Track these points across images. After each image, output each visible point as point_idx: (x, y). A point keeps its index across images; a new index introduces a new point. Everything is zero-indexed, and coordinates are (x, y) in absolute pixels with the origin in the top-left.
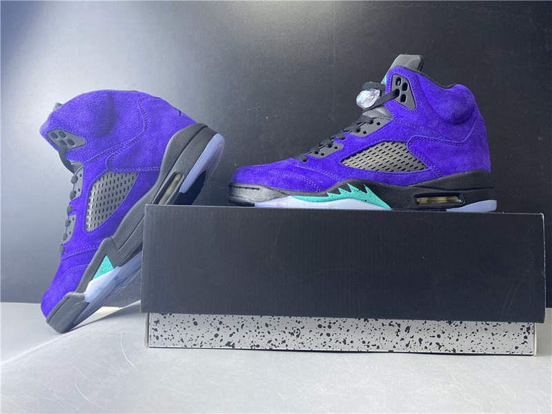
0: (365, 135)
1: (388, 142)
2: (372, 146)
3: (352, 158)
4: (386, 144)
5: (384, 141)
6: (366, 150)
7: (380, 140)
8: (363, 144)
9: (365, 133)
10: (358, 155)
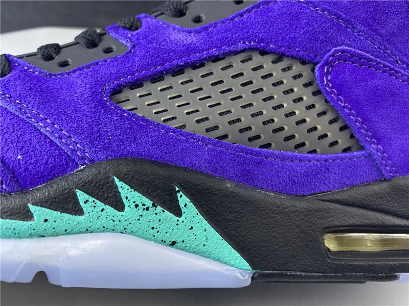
0: (198, 26)
1: (263, 53)
2: (216, 59)
3: (148, 87)
4: (257, 59)
5: (251, 49)
6: (195, 67)
7: (241, 45)
8: (189, 49)
9: (198, 20)
10: (168, 81)
